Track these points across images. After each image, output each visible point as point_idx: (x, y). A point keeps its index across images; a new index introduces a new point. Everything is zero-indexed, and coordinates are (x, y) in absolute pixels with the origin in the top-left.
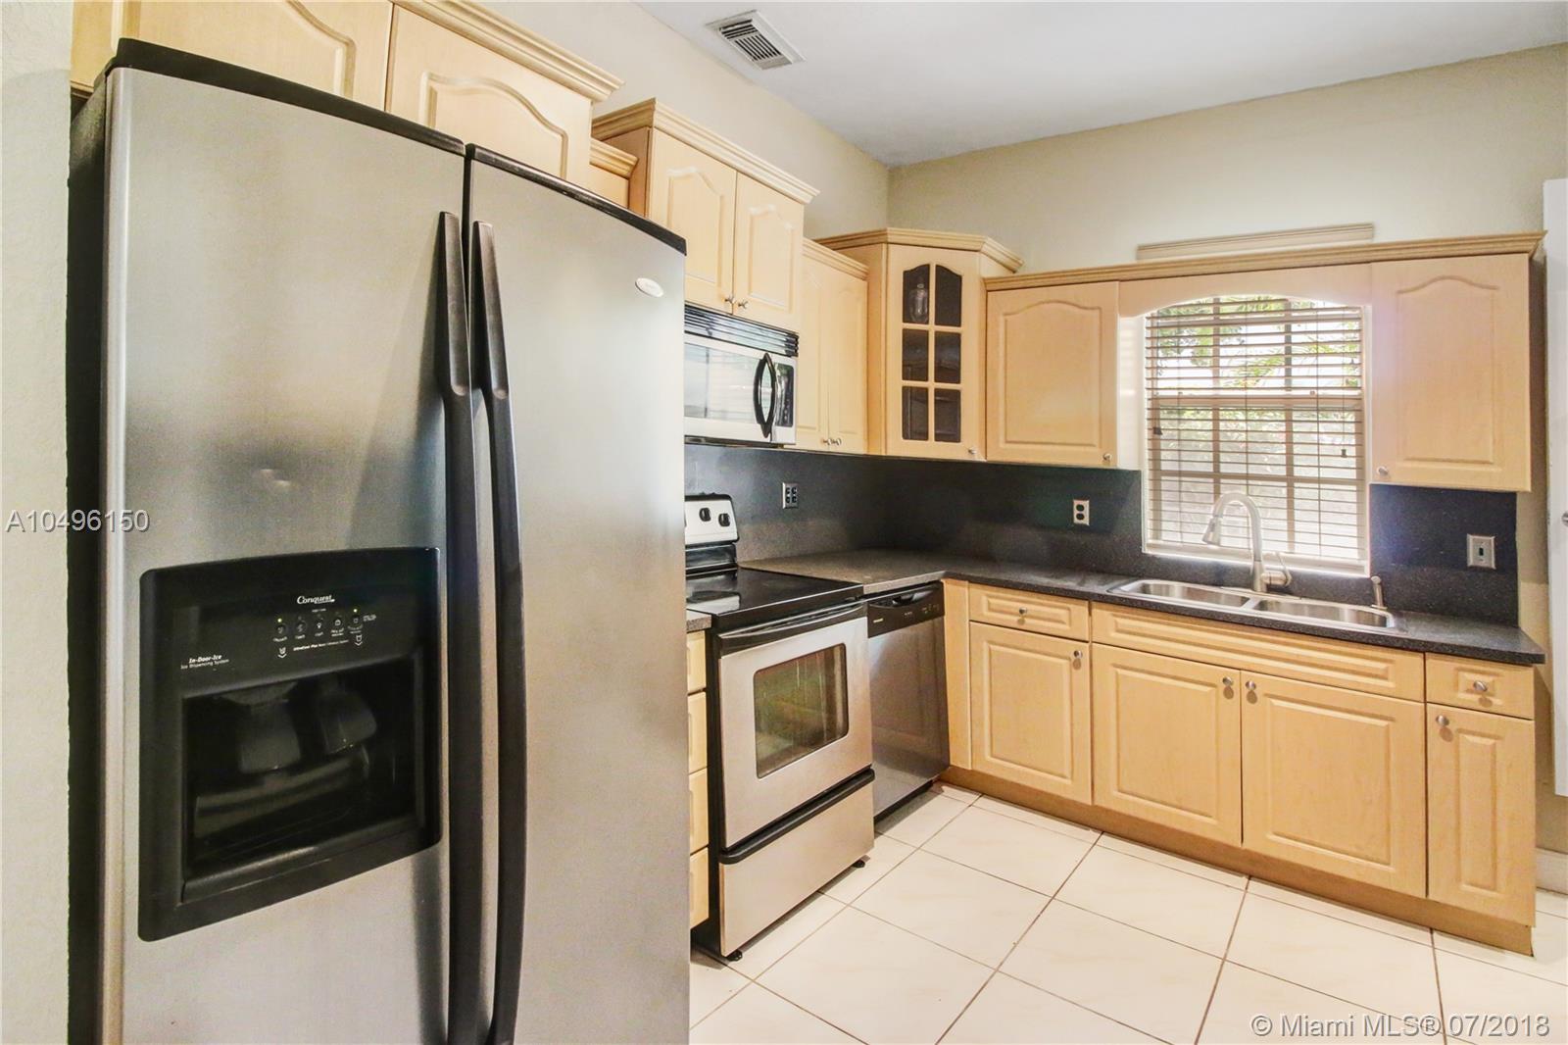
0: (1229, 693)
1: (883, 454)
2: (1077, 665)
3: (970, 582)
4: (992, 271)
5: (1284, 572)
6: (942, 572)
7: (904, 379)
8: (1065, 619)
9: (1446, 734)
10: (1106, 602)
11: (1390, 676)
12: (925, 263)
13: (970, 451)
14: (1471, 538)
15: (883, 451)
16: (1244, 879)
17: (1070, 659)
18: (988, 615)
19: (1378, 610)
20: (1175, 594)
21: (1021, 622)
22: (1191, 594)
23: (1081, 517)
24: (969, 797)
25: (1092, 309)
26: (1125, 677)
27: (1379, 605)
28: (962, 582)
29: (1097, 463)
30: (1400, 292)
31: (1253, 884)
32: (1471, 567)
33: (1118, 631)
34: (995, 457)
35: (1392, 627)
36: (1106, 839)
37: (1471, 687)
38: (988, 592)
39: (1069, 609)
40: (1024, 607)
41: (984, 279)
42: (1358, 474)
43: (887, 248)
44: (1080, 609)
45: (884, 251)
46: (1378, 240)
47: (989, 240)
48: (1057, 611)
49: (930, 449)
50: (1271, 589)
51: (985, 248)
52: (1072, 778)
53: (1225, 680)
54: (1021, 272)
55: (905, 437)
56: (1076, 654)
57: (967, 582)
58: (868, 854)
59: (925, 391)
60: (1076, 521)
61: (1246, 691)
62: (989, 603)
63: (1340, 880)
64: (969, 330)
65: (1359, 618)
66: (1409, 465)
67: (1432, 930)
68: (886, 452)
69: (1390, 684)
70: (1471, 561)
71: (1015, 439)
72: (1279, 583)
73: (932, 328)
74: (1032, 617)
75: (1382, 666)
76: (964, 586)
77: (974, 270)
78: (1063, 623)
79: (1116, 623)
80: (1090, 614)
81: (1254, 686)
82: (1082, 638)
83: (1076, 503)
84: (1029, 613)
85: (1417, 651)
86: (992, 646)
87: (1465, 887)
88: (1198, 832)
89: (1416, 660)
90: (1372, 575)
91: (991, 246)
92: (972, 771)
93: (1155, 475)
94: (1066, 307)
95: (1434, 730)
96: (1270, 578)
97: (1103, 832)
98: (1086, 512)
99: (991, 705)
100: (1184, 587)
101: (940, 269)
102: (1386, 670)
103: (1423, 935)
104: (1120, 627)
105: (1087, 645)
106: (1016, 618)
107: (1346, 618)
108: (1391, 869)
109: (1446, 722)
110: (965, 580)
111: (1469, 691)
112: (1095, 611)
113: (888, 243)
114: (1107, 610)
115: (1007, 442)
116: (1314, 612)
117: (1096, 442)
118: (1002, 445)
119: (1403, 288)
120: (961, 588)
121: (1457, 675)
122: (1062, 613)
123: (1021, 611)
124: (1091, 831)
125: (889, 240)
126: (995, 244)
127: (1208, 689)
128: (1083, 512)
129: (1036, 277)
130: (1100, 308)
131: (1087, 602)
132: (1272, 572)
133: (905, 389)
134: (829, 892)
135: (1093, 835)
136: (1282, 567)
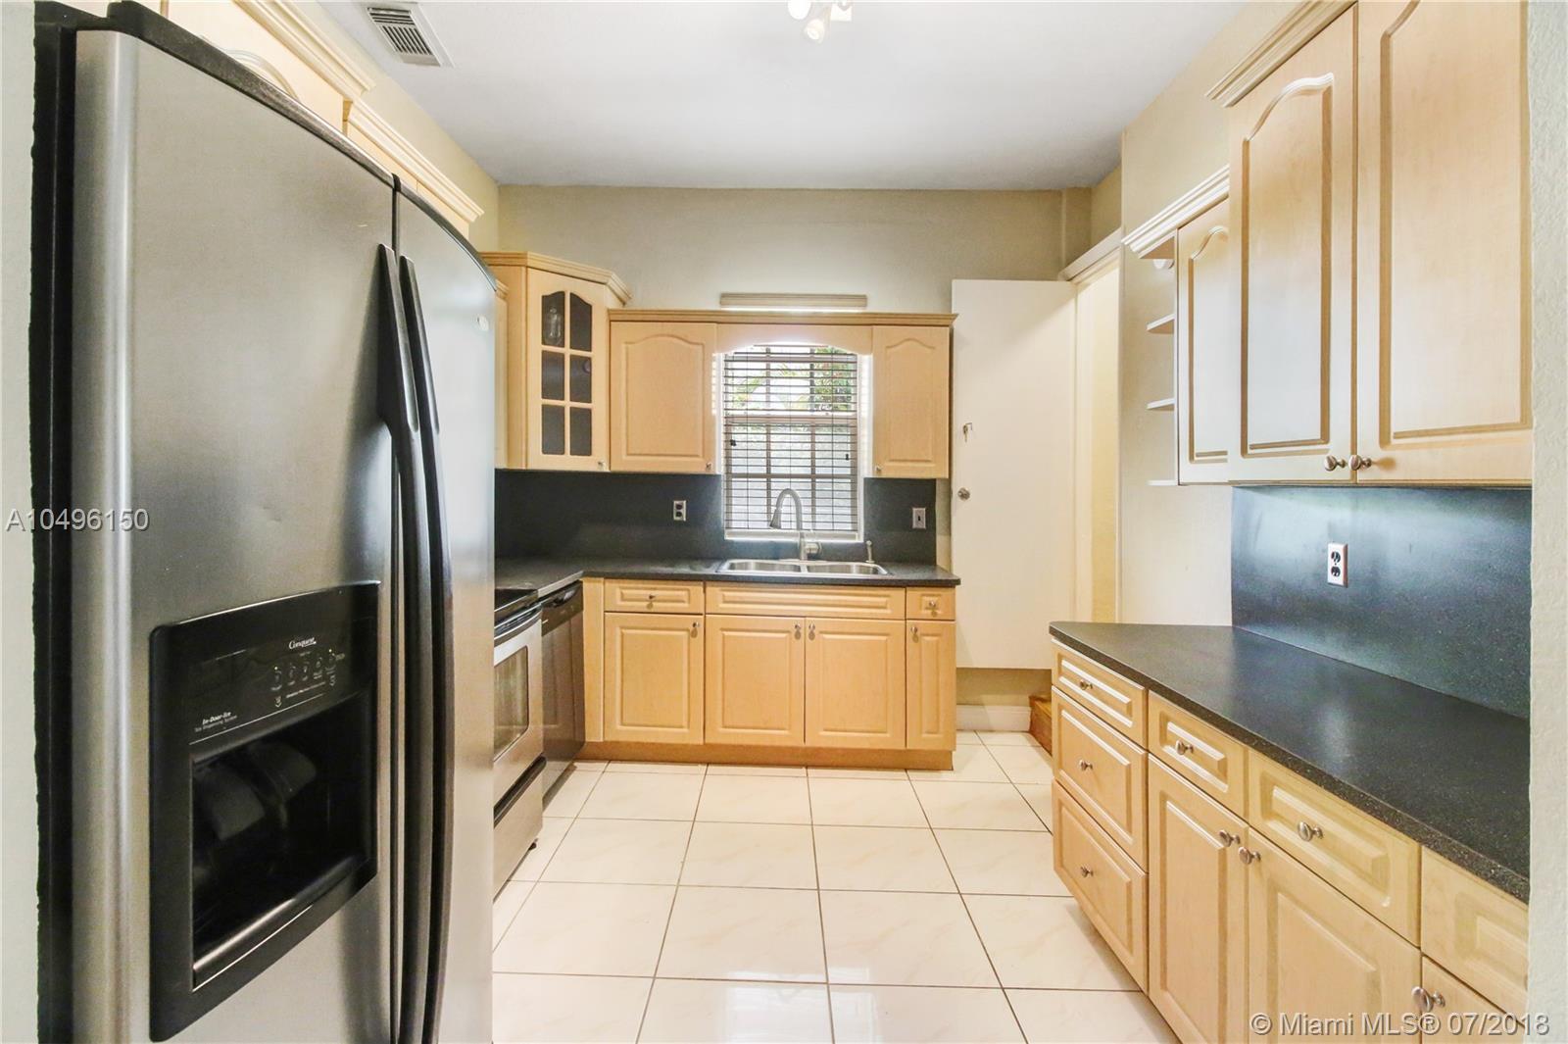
0: (798, 636)
1: (524, 468)
2: (694, 634)
3: (606, 578)
4: (612, 303)
5: (817, 543)
6: (581, 572)
7: (543, 397)
8: (686, 599)
9: (916, 638)
10: (717, 581)
11: (888, 606)
12: (560, 290)
13: (600, 463)
14: (915, 510)
15: (524, 465)
16: (804, 769)
17: (688, 630)
18: (620, 604)
19: (870, 564)
20: (752, 569)
21: (650, 606)
22: (761, 567)
23: (679, 514)
24: (600, 766)
25: (697, 344)
26: (730, 637)
27: (870, 561)
28: (598, 579)
29: (700, 470)
30: (888, 347)
31: (810, 771)
32: (915, 529)
33: (725, 602)
34: (617, 468)
35: (883, 573)
36: (712, 768)
37: (928, 605)
38: (622, 585)
39: (688, 590)
40: (653, 593)
41: (609, 310)
42: (852, 471)
43: (527, 271)
44: (696, 589)
45: (524, 274)
46: (870, 309)
47: (614, 276)
48: (680, 593)
49: (567, 462)
50: (811, 557)
51: (610, 282)
52: (689, 727)
53: (796, 626)
54: (631, 306)
55: (544, 452)
56: (694, 625)
57: (602, 579)
58: (537, 837)
59: (562, 409)
60: (676, 518)
61: (808, 631)
62: (622, 594)
63: (859, 751)
64: (598, 354)
65: (861, 570)
66: (891, 464)
67: (906, 770)
68: (526, 465)
69: (888, 611)
70: (915, 526)
71: (633, 452)
72: (815, 552)
73: (567, 351)
74: (659, 601)
75: (884, 600)
76: (599, 582)
77: (602, 301)
78: (683, 602)
79: (724, 596)
80: (705, 591)
81: (814, 627)
82: (698, 612)
83: (676, 502)
84: (657, 598)
85: (901, 587)
86: (624, 631)
87: (925, 736)
88: (777, 743)
89: (900, 593)
90: (865, 541)
91: (616, 282)
92: (605, 743)
93: (728, 477)
94: (675, 340)
95: (910, 635)
96: (810, 549)
97: (708, 764)
98: (683, 511)
99: (622, 681)
100: (757, 563)
101: (574, 298)
102: (886, 603)
103: (901, 774)
104: (727, 599)
105: (702, 617)
106: (645, 604)
107: (854, 571)
108: (888, 735)
109: (916, 630)
110: (600, 576)
111: (927, 608)
112: (708, 589)
113: (527, 267)
114: (717, 586)
115: (628, 454)
116: (832, 569)
117: (700, 453)
118: (624, 457)
119: (889, 345)
120: (597, 584)
121: (921, 600)
122: (684, 594)
123: (651, 597)
124: (700, 766)
125: (529, 264)
126: (618, 280)
127: (784, 635)
128: (681, 511)
129: (643, 312)
130: (702, 344)
131: (702, 583)
132: (811, 543)
133: (545, 408)
134: (513, 878)
135: (702, 768)
136: (815, 541)
